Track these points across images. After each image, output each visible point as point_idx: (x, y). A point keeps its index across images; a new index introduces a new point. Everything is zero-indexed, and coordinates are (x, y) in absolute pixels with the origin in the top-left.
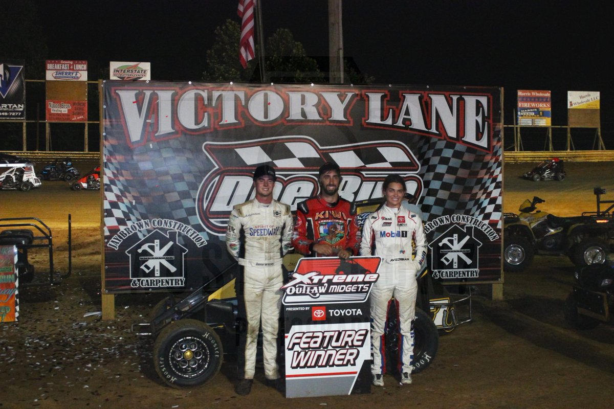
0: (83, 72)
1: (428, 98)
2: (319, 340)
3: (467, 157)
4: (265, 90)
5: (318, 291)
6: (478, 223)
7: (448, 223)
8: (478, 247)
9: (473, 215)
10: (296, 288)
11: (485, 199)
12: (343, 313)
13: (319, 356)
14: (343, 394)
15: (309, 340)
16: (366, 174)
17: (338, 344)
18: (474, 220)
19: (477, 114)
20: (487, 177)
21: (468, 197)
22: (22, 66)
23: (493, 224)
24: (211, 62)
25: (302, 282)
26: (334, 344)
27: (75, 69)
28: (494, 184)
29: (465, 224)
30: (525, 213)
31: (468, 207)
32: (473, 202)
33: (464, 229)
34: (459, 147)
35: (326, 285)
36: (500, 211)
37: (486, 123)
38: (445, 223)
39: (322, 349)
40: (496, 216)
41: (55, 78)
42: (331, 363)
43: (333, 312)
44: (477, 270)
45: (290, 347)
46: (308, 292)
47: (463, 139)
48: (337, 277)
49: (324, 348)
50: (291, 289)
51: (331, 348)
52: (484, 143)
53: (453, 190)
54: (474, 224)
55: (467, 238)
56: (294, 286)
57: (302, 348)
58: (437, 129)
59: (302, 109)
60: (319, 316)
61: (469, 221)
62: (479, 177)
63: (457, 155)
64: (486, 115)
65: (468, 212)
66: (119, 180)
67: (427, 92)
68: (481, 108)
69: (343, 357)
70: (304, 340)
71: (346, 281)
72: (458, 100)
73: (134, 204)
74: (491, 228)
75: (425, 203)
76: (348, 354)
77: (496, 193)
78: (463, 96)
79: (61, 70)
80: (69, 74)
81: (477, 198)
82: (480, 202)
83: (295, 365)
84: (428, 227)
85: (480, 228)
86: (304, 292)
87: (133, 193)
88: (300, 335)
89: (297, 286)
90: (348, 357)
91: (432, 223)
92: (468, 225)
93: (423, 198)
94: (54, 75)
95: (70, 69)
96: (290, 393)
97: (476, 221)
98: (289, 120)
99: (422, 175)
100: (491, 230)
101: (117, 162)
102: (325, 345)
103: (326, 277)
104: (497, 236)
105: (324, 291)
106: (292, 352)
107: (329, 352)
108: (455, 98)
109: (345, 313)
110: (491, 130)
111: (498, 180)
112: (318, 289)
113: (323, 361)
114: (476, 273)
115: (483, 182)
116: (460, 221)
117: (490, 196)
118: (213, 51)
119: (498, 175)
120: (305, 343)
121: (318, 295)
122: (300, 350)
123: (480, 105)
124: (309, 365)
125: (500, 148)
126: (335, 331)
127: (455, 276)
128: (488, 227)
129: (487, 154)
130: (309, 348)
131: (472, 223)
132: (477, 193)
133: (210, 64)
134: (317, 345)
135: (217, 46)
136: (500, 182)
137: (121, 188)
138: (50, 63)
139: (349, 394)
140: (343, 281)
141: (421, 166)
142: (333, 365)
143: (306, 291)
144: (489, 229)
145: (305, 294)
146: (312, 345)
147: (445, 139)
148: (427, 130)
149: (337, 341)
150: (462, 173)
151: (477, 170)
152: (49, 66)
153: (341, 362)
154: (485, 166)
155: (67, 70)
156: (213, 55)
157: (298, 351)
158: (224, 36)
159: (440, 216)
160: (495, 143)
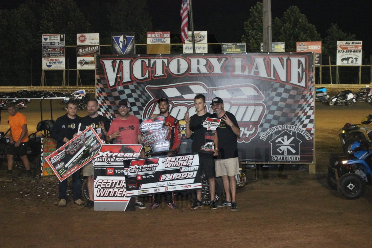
0: (167, 38)
1: (269, 59)
2: (110, 184)
3: (292, 92)
4: (178, 58)
5: (110, 160)
6: (299, 130)
7: (281, 129)
8: (299, 143)
9: (296, 125)
10: (99, 158)
11: (304, 116)
12: (122, 171)
13: (110, 192)
14: (122, 210)
15: (105, 184)
16: (233, 102)
17: (119, 186)
18: (296, 128)
19: (299, 68)
20: (305, 103)
21: (293, 115)
22: (134, 36)
23: (309, 131)
24: (247, 29)
25: (102, 156)
26: (117, 186)
27: (163, 37)
28: (309, 108)
29: (291, 130)
30: (365, 125)
31: (293, 121)
32: (296, 118)
33: (290, 133)
34: (287, 86)
35: (114, 158)
36: (312, 123)
37: (304, 73)
38: (279, 129)
39: (111, 188)
40: (310, 126)
41: (152, 42)
42: (116, 195)
43: (117, 171)
44: (299, 156)
45: (96, 186)
46: (105, 161)
47: (290, 82)
48: (120, 154)
49: (113, 188)
50: (97, 159)
51: (116, 188)
52: (303, 84)
53: (284, 111)
54: (297, 130)
55: (293, 138)
56: (99, 157)
57: (102, 187)
58: (274, 77)
59: (198, 68)
60: (110, 172)
61: (294, 129)
62: (300, 103)
63: (287, 91)
64: (304, 68)
65: (293, 123)
66: (104, 106)
67: (268, 56)
68: (301, 64)
69: (121, 193)
70: (103, 183)
71: (124, 156)
72: (287, 60)
73: (111, 118)
74: (307, 132)
75: (267, 118)
76: (124, 191)
77: (310, 113)
78: (290, 58)
79: (155, 37)
80: (160, 40)
81: (299, 115)
82: (300, 118)
83: (98, 195)
84: (269, 131)
85: (300, 132)
86: (103, 161)
87: (111, 112)
88: (101, 181)
89: (100, 158)
90: (124, 193)
91: (272, 129)
92: (293, 130)
93: (266, 115)
94: (151, 41)
95: (160, 37)
96: (96, 208)
97: (298, 129)
98: (191, 73)
99: (265, 102)
100: (307, 133)
101: (103, 96)
102: (113, 187)
103: (114, 154)
104: (311, 137)
105: (113, 161)
106: (97, 189)
107: (115, 190)
108: (285, 59)
109: (123, 172)
110: (307, 76)
111: (311, 105)
112: (110, 159)
113: (112, 194)
114: (298, 158)
115: (302, 106)
116: (288, 128)
117: (307, 114)
118: (248, 22)
119: (311, 102)
120: (103, 185)
121: (110, 162)
122: (101, 188)
123: (300, 62)
124: (105, 195)
125: (312, 87)
126: (118, 180)
127: (285, 159)
128: (305, 132)
129: (305, 90)
130: (105, 187)
131: (296, 129)
132: (298, 113)
133: (247, 30)
134: (109, 186)
135: (251, 19)
136: (313, 106)
137: (105, 109)
138: (149, 34)
139: (124, 210)
140: (122, 156)
141: (265, 97)
142: (117, 196)
143: (104, 160)
144: (306, 133)
145: (104, 162)
146: (107, 186)
147: (279, 82)
148: (268, 77)
149: (119, 185)
150: (290, 101)
151: (298, 99)
152: (149, 36)
153: (120, 195)
154: (304, 97)
155: (159, 37)
156: (248, 24)
157: (100, 189)
158: (255, 13)
159: (276, 125)
160: (309, 84)
